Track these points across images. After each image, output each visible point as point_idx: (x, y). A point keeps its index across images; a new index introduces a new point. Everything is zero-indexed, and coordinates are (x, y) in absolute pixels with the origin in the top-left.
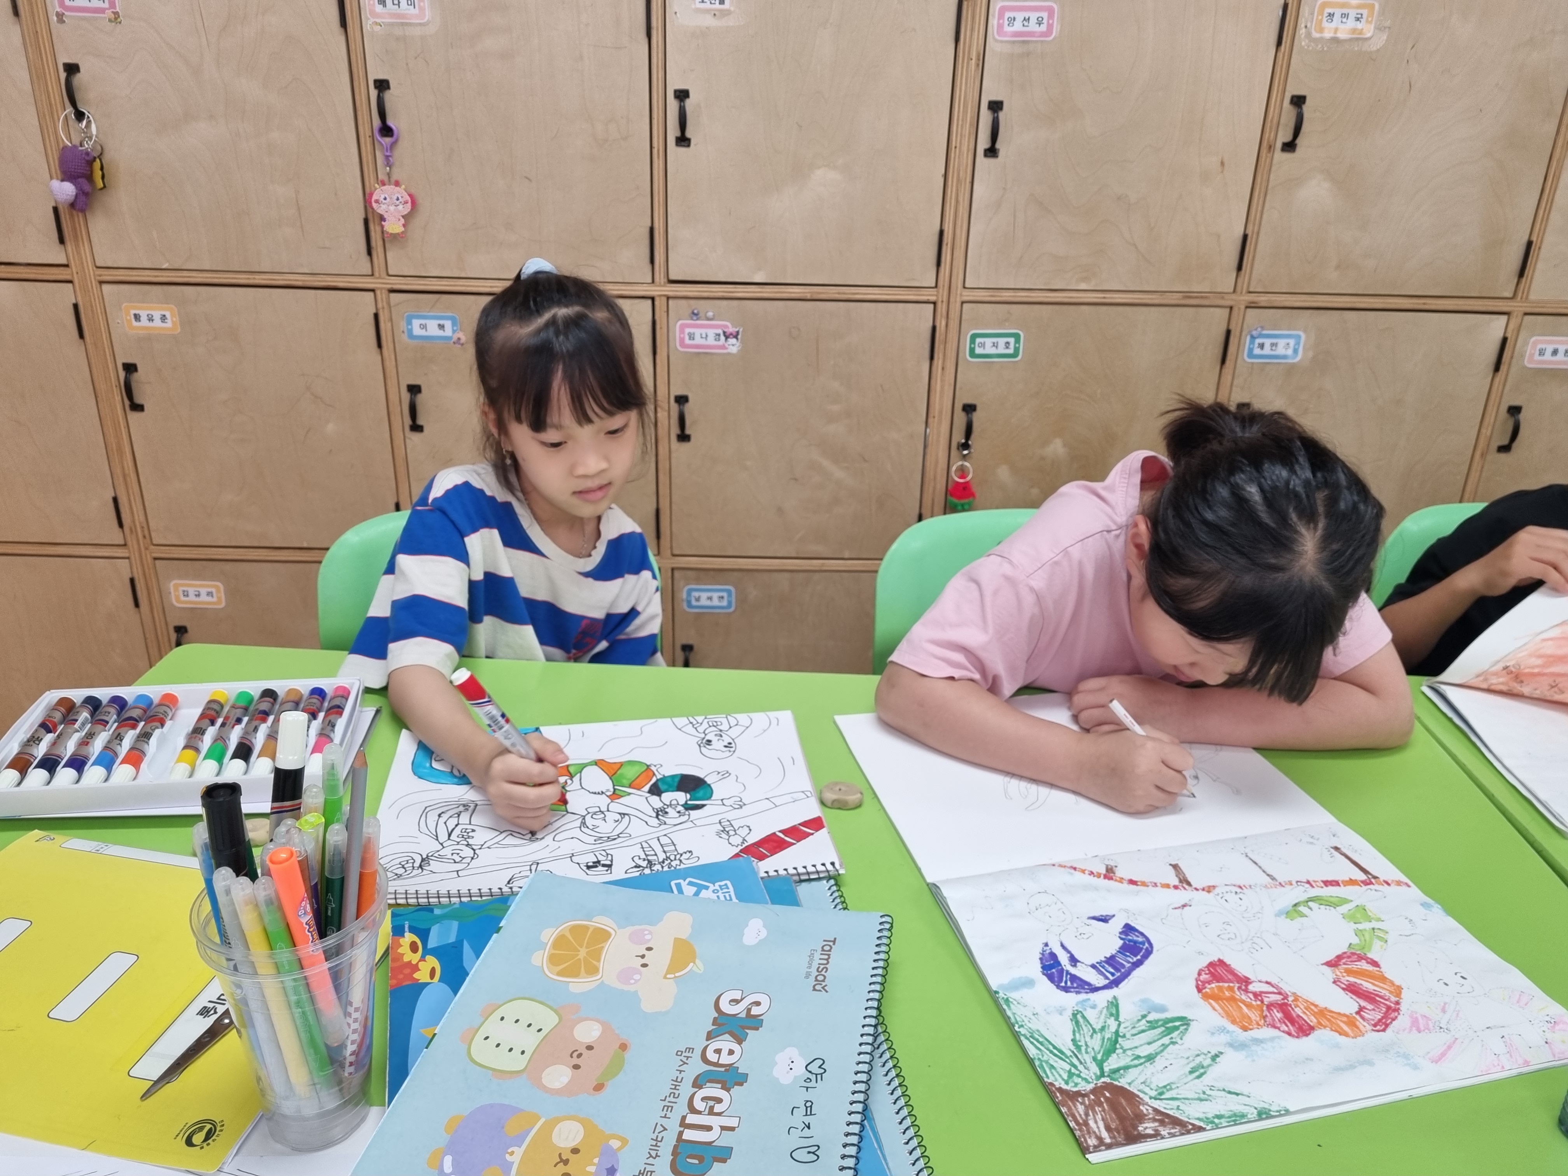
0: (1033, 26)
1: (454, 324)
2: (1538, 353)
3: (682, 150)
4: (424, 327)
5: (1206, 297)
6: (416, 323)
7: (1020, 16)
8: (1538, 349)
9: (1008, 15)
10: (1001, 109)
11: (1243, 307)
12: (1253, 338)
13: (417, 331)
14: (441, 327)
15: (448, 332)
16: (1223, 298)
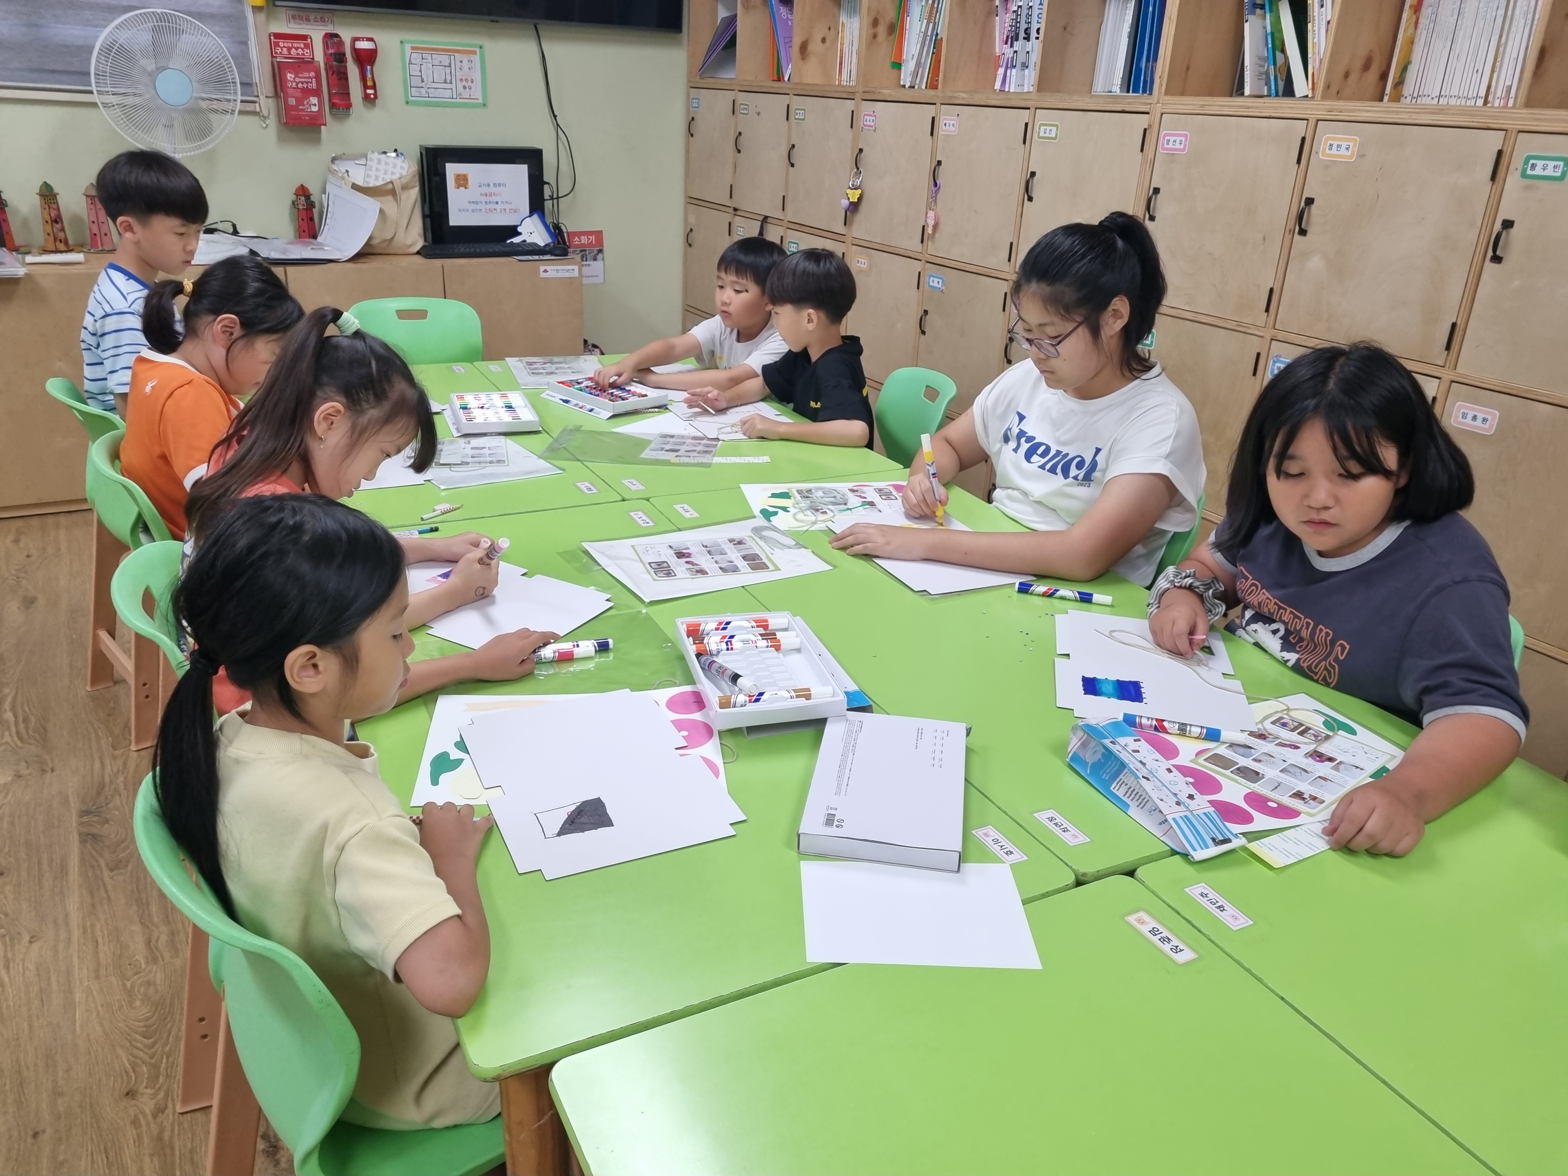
0: (1178, 146)
1: (943, 282)
2: (1461, 415)
3: (1030, 203)
4: (933, 281)
5: (1248, 328)
6: (932, 278)
7: (1172, 139)
8: (1462, 412)
9: (1167, 138)
10: (1159, 192)
11: (1269, 339)
12: (1274, 362)
13: (931, 284)
14: (938, 282)
15: (940, 286)
16: (1258, 330)
